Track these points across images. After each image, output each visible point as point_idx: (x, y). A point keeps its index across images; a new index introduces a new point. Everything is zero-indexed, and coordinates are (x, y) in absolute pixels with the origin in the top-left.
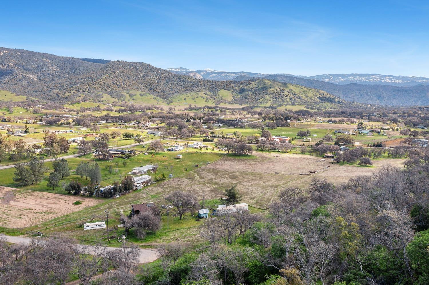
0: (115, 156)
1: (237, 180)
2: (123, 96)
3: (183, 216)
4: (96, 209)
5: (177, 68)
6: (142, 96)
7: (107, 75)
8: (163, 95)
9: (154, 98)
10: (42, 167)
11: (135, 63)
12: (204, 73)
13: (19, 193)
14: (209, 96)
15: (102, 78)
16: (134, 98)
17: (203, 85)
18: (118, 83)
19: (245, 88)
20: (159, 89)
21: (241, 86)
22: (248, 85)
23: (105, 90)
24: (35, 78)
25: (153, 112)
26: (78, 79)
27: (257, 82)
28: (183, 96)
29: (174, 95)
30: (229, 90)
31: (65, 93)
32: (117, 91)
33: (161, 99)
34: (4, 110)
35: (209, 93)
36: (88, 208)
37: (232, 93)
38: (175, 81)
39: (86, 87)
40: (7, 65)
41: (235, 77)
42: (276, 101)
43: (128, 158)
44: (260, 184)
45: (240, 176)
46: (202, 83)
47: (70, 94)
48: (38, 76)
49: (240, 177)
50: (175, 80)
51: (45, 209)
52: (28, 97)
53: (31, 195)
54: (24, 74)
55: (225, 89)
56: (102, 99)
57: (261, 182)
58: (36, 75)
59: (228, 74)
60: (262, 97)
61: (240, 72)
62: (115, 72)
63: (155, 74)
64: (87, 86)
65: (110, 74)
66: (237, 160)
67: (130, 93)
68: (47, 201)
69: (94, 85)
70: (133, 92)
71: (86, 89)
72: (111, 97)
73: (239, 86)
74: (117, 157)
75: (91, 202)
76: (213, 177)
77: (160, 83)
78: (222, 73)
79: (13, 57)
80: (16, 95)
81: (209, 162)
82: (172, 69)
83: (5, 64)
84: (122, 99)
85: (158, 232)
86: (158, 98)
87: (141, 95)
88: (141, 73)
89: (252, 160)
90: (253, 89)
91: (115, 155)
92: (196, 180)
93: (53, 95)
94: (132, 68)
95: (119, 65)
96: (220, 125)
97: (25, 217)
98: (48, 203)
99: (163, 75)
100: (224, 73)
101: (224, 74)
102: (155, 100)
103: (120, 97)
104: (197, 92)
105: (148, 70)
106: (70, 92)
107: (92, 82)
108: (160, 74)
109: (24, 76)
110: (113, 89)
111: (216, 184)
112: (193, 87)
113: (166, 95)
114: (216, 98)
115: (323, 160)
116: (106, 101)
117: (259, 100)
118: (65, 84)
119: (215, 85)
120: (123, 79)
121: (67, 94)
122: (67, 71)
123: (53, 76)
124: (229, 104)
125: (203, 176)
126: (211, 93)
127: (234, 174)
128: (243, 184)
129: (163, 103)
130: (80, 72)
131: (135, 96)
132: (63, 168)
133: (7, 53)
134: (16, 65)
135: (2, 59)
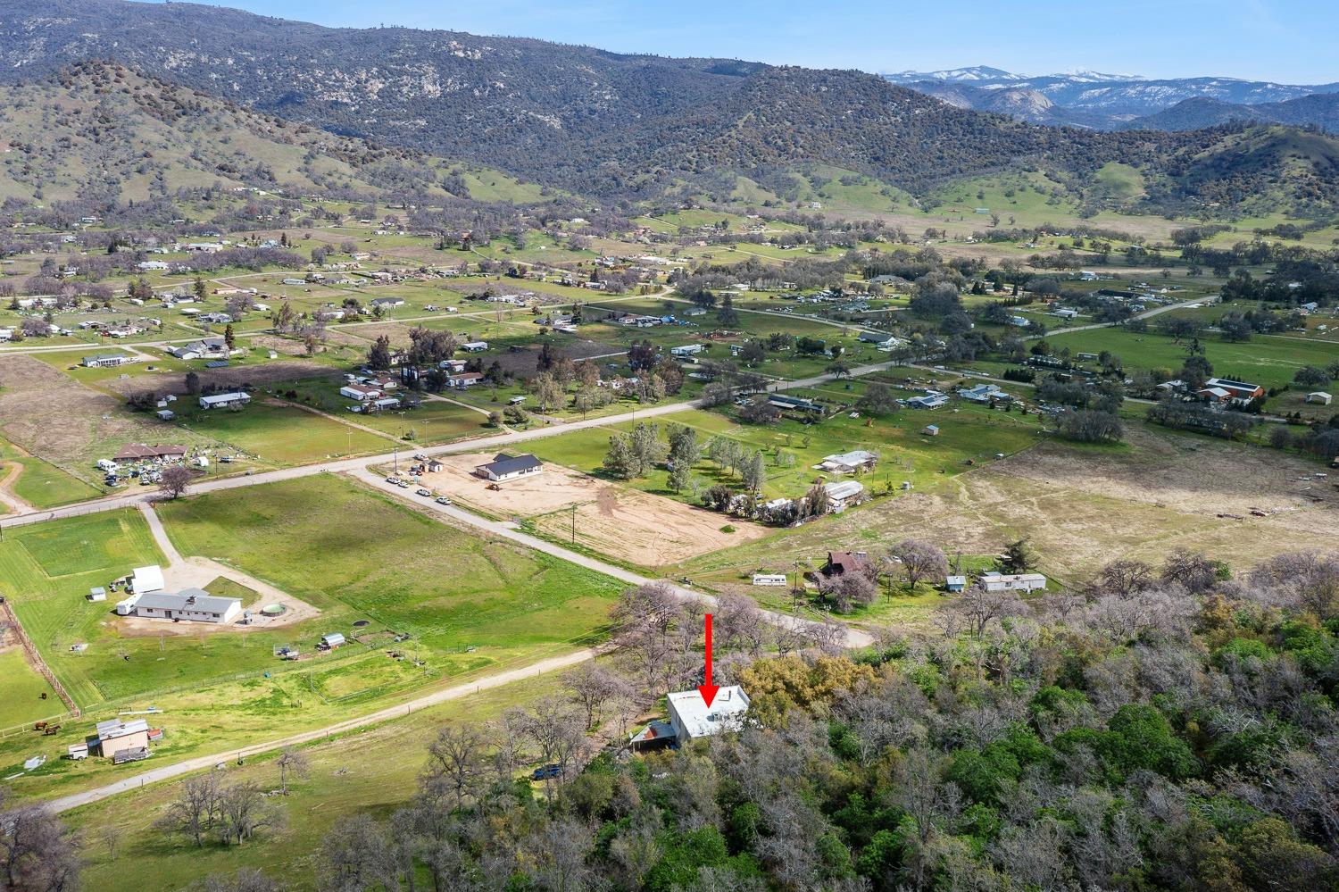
0: (783, 416)
1: (1053, 513)
2: (791, 183)
3: (916, 583)
4: (763, 547)
5: (969, 70)
6: (850, 184)
7: (751, 114)
8: (913, 180)
9: (883, 193)
11: (835, 73)
12: (1062, 85)
13: (620, 495)
14: (1061, 187)
15: (735, 126)
16: (824, 189)
17: (1046, 146)
18: (780, 142)
19: (1196, 157)
20: (902, 157)
21: (1181, 151)
22: (1207, 146)
23: (742, 162)
24: (557, 124)
25: (876, 250)
26: (669, 129)
27: (1244, 135)
28: (974, 186)
29: (946, 181)
30: (1135, 165)
31: (635, 173)
32: (775, 169)
33: (906, 194)
34: (504, 240)
35: (1064, 175)
36: (748, 542)
37: (1145, 175)
38: (954, 129)
39: (689, 156)
40: (489, 88)
41: (1172, 103)
42: (1307, 206)
43: (814, 423)
44: (1103, 531)
45: (1064, 503)
46: (1042, 138)
47: (647, 176)
48: (564, 118)
49: (1064, 506)
50: (957, 128)
51: (676, 536)
52: (546, 188)
53: (640, 501)
54: (531, 113)
55: (1122, 162)
56: (734, 194)
57: (1107, 526)
58: (559, 114)
59: (1148, 90)
60: (1256, 192)
61: (1195, 81)
62: (772, 105)
63: (892, 107)
64: (694, 152)
65: (758, 112)
66: (1075, 454)
67: (813, 174)
68: (675, 518)
69: (711, 147)
70: (822, 172)
71: (690, 162)
72: (759, 187)
73: (1175, 149)
74: (788, 417)
75: (750, 531)
76: (1000, 499)
77: (907, 139)
78: (1125, 84)
79: (503, 64)
80: (517, 183)
81: (1001, 455)
82: (949, 72)
83: (484, 86)
84: (790, 192)
85: (871, 606)
86: (895, 191)
87: (845, 182)
88: (849, 106)
89: (1114, 456)
90: (1224, 160)
91: (784, 413)
92: (958, 504)
93: (605, 180)
94: (824, 89)
95: (786, 82)
96: (1070, 316)
97: (651, 546)
98: (677, 523)
99: (917, 112)
100: (1134, 84)
101: (1134, 88)
102: (887, 198)
103: (784, 186)
104: (1024, 173)
105: (873, 97)
106: (648, 172)
107: (706, 140)
108: (909, 109)
109: (531, 119)
110: (764, 161)
111: (1002, 517)
112: (1013, 152)
113: (923, 180)
114: (1085, 191)
115: (1320, 477)
116: (746, 199)
117: (1243, 200)
118: (633, 144)
119: (1089, 147)
120: (796, 127)
121: (640, 177)
122: (639, 103)
123: (602, 116)
124: (1130, 214)
125: (977, 494)
126: (1071, 175)
127: (1054, 495)
128: (1064, 525)
129: (910, 209)
130: (673, 105)
131: (828, 185)
132: (688, 448)
133: (489, 51)
134: (511, 86)
135: (477, 72)
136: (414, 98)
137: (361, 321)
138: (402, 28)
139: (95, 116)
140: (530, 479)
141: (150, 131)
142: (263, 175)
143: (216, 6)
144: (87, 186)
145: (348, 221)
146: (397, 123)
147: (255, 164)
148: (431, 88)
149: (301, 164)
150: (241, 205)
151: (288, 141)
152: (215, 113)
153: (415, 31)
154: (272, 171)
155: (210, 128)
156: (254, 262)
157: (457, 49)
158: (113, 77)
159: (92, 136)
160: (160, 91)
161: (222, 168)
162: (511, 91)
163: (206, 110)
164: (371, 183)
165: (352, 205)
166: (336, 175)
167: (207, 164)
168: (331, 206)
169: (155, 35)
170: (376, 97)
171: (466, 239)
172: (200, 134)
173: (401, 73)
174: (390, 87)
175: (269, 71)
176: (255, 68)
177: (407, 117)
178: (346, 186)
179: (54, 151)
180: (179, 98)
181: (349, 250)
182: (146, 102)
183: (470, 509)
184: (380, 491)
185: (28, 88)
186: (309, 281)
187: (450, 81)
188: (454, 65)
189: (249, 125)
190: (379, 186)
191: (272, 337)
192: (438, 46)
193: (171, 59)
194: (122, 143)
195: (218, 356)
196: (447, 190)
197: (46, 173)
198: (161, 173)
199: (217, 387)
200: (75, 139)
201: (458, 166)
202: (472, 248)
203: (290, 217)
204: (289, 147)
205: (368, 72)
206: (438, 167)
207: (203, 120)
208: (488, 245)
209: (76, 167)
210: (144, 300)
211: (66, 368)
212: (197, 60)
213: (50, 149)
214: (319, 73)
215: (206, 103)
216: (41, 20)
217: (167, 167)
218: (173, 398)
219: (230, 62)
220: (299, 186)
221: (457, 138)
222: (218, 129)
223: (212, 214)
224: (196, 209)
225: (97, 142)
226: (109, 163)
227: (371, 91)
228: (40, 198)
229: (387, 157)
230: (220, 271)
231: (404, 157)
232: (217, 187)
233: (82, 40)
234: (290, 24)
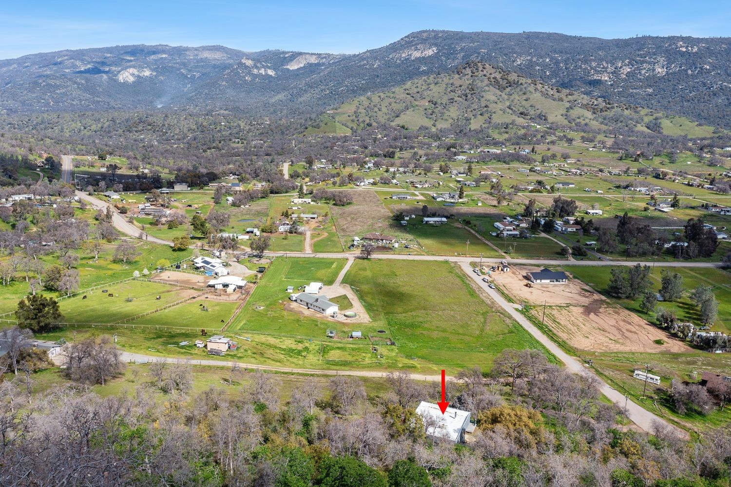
10: (645, 279)
13: (606, 306)
34: (664, 157)
36: (666, 353)
40: (699, 69)
51: (618, 336)
52: (718, 129)
53: (616, 313)
68: (629, 327)
75: (676, 346)
79: (712, 54)
80: (698, 125)
83: (696, 68)
97: (593, 338)
98: (628, 330)
109: (724, 87)
133: (704, 47)
134: (714, 67)
135: (692, 60)
136: (648, 76)
137: (542, 193)
138: (649, 37)
139: (468, 88)
140: (555, 286)
141: (491, 95)
142: (542, 118)
143: (548, 32)
144: (456, 121)
145: (577, 143)
146: (635, 91)
147: (538, 112)
148: (660, 70)
149: (564, 112)
150: (523, 131)
151: (561, 100)
152: (526, 85)
153: (657, 37)
154: (547, 115)
155: (521, 93)
156: (507, 159)
157: (682, 47)
158: (480, 69)
159: (464, 97)
160: (501, 75)
161: (521, 114)
162: (713, 70)
163: (521, 84)
164: (602, 123)
165: (583, 134)
166: (582, 118)
167: (514, 111)
168: (571, 134)
169: (513, 49)
170: (624, 76)
171: (638, 155)
172: (515, 97)
173: (642, 62)
174: (634, 70)
175: (567, 64)
176: (559, 63)
177: (641, 87)
178: (586, 124)
179: (446, 104)
180: (509, 78)
181: (565, 157)
182: (493, 80)
183: (503, 294)
184: (465, 275)
185: (442, 75)
186: (532, 171)
187: (673, 65)
188: (678, 56)
189: (541, 92)
190: (606, 125)
191: (487, 195)
192: (670, 45)
193: (518, 60)
194: (477, 100)
195: (452, 201)
196: (648, 128)
197: (440, 115)
198: (491, 116)
199: (437, 214)
200: (456, 99)
201: (660, 115)
202: (640, 160)
203: (546, 139)
204: (560, 103)
205: (623, 62)
206: (646, 115)
207: (519, 89)
208: (652, 159)
209: (453, 112)
210: (444, 173)
211: (383, 198)
212: (531, 61)
213: (444, 103)
214: (594, 64)
215: (523, 80)
216: (464, 45)
217: (494, 113)
218: (413, 216)
219: (548, 60)
220: (559, 124)
221: (671, 99)
222: (524, 94)
223: (506, 136)
224: (500, 133)
225: (466, 100)
226: (469, 110)
227: (622, 73)
228: (435, 126)
229: (616, 109)
230: (489, 163)
231: (626, 109)
232: (513, 123)
233: (479, 53)
234: (584, 38)
